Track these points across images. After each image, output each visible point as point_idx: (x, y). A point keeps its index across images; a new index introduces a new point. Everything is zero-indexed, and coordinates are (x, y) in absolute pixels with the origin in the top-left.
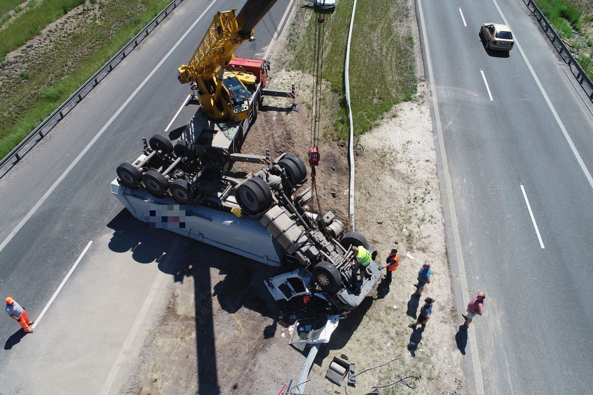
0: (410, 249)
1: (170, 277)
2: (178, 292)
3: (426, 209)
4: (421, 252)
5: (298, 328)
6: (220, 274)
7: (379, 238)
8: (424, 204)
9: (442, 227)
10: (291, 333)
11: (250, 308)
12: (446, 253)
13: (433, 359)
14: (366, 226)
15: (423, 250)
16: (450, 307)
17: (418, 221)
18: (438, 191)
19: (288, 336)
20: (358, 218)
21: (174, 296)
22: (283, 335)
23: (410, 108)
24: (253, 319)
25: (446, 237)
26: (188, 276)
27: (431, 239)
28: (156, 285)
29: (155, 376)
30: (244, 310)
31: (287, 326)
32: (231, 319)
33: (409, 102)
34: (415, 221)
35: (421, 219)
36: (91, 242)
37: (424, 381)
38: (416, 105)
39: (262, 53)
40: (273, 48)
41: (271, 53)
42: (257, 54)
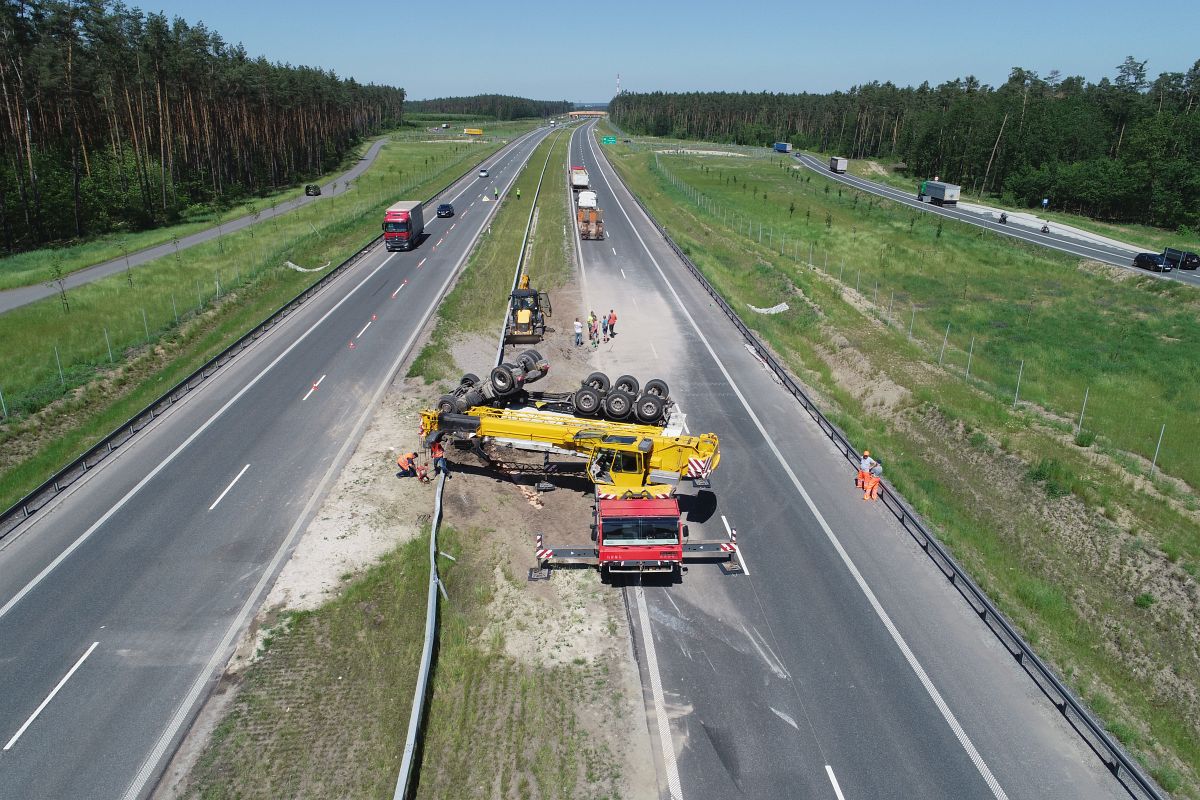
0: (389, 452)
9: (348, 466)
15: (376, 452)
17: (372, 469)
25: (349, 459)
27: (365, 458)
33: (301, 611)
35: (368, 470)
38: (291, 607)
39: (675, 715)
40: (656, 748)
41: (650, 722)
42: (689, 709)
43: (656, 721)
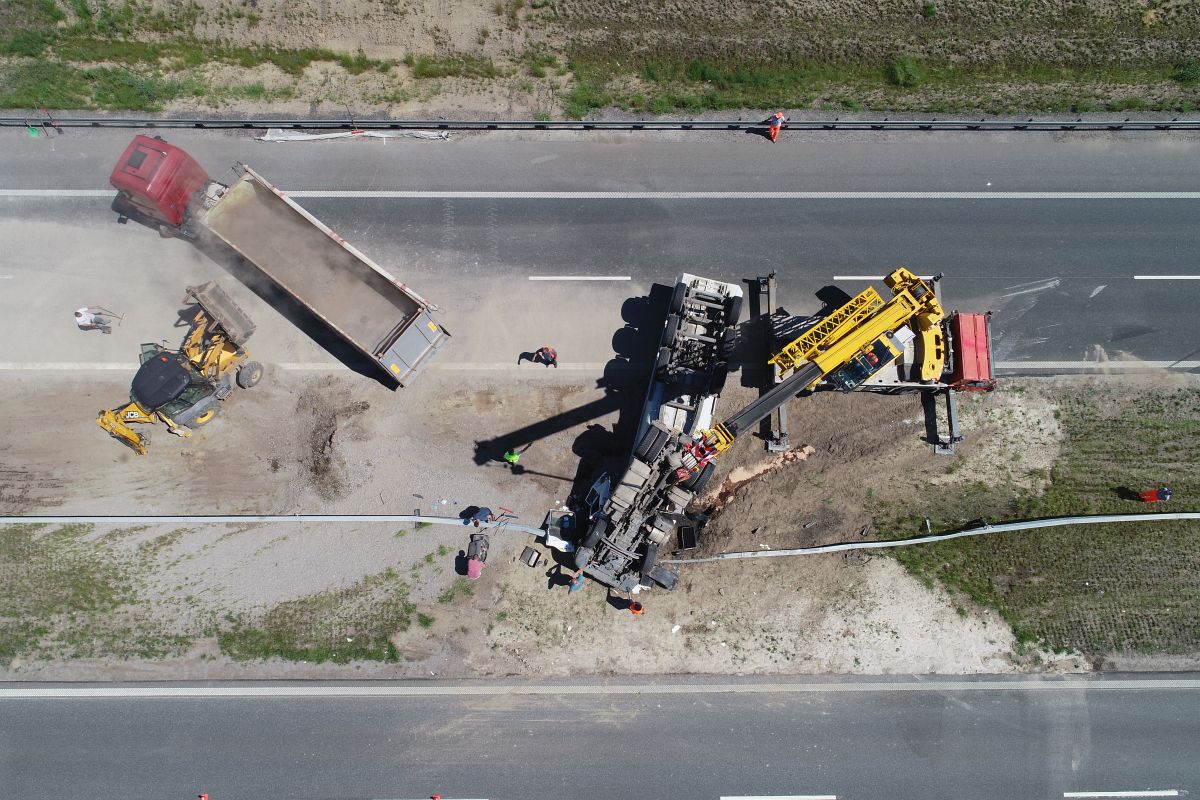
0: (686, 629)
1: (601, 375)
2: (586, 390)
3: (756, 652)
4: (685, 642)
5: (567, 516)
6: (614, 425)
7: (696, 592)
8: (766, 651)
9: (729, 672)
10: (561, 510)
11: (580, 465)
12: (688, 673)
13: (558, 648)
14: (712, 576)
15: (688, 645)
16: (617, 670)
17: (734, 641)
18: (793, 672)
19: (558, 507)
20: (723, 564)
21: (581, 388)
22: (558, 502)
23: (993, 638)
24: (569, 470)
25: (712, 674)
26: (606, 391)
27: (706, 655)
28: (589, 366)
29: (504, 402)
30: (577, 459)
31: (567, 505)
32: (566, 449)
33: (1013, 639)
34: (733, 637)
35: (739, 645)
36: (629, 278)
37: (536, 638)
38: (1008, 649)
39: (1105, 356)
40: (1135, 371)
41: (1113, 372)
42: (1098, 347)
43: (1111, 369)
